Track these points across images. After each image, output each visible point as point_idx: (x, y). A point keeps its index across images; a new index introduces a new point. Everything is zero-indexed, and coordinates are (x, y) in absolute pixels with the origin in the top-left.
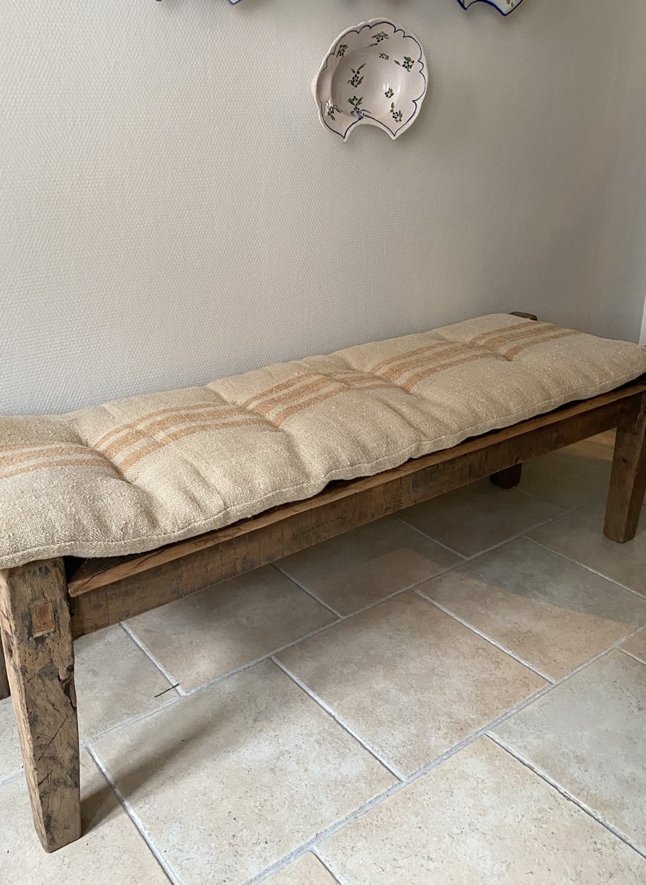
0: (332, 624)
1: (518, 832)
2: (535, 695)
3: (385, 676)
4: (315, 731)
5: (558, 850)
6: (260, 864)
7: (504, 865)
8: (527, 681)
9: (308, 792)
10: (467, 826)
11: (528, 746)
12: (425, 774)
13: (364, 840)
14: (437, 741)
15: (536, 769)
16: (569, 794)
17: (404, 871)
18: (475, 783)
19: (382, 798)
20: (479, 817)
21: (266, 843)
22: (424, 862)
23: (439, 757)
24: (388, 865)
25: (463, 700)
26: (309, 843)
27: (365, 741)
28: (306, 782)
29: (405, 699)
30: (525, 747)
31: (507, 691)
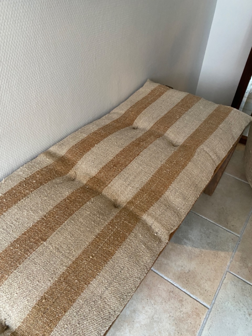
2: (204, 321)
8: (198, 311)
31: (191, 323)
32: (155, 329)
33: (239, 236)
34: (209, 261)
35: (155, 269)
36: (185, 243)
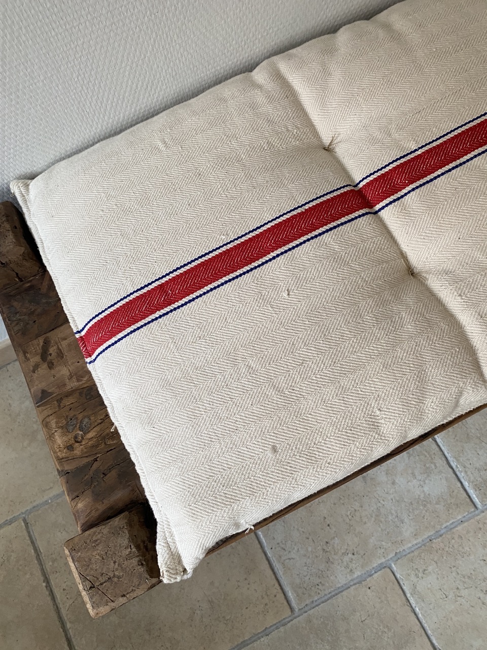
6: (346, 574)
13: (435, 565)
19: (456, 523)
21: (353, 554)
22: (482, 595)
26: (388, 560)
27: (451, 457)
28: (393, 496)
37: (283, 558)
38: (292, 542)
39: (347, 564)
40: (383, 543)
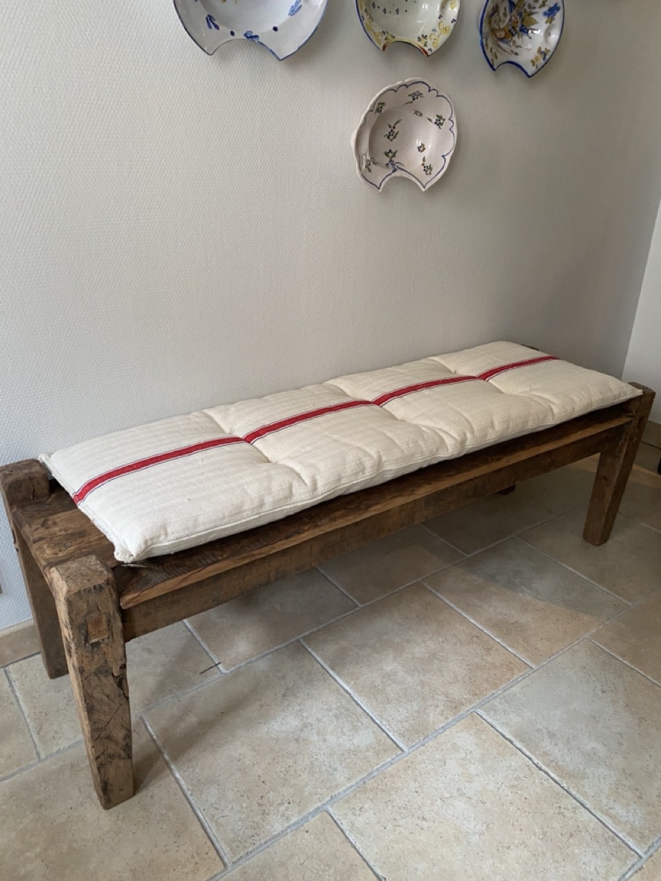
0: (351, 612)
1: (498, 797)
2: (518, 678)
3: (394, 659)
4: (334, 706)
5: (529, 813)
6: (283, 822)
7: (485, 826)
8: (512, 666)
9: (326, 760)
10: (456, 791)
11: (510, 723)
12: (424, 745)
13: (371, 802)
14: (434, 717)
15: (516, 742)
16: (540, 764)
17: (402, 829)
18: (464, 755)
19: (386, 766)
20: (466, 783)
21: (289, 803)
22: (419, 822)
23: (436, 731)
24: (389, 824)
25: (458, 681)
26: (324, 804)
27: (375, 716)
28: (324, 751)
29: (409, 679)
30: (507, 724)
31: (495, 675)
32: (435, 666)
33: (630, 604)
34: (558, 620)
35: (459, 607)
36: (522, 591)
37: (216, 817)
38: (226, 801)
39: (283, 813)
40: (319, 790)
